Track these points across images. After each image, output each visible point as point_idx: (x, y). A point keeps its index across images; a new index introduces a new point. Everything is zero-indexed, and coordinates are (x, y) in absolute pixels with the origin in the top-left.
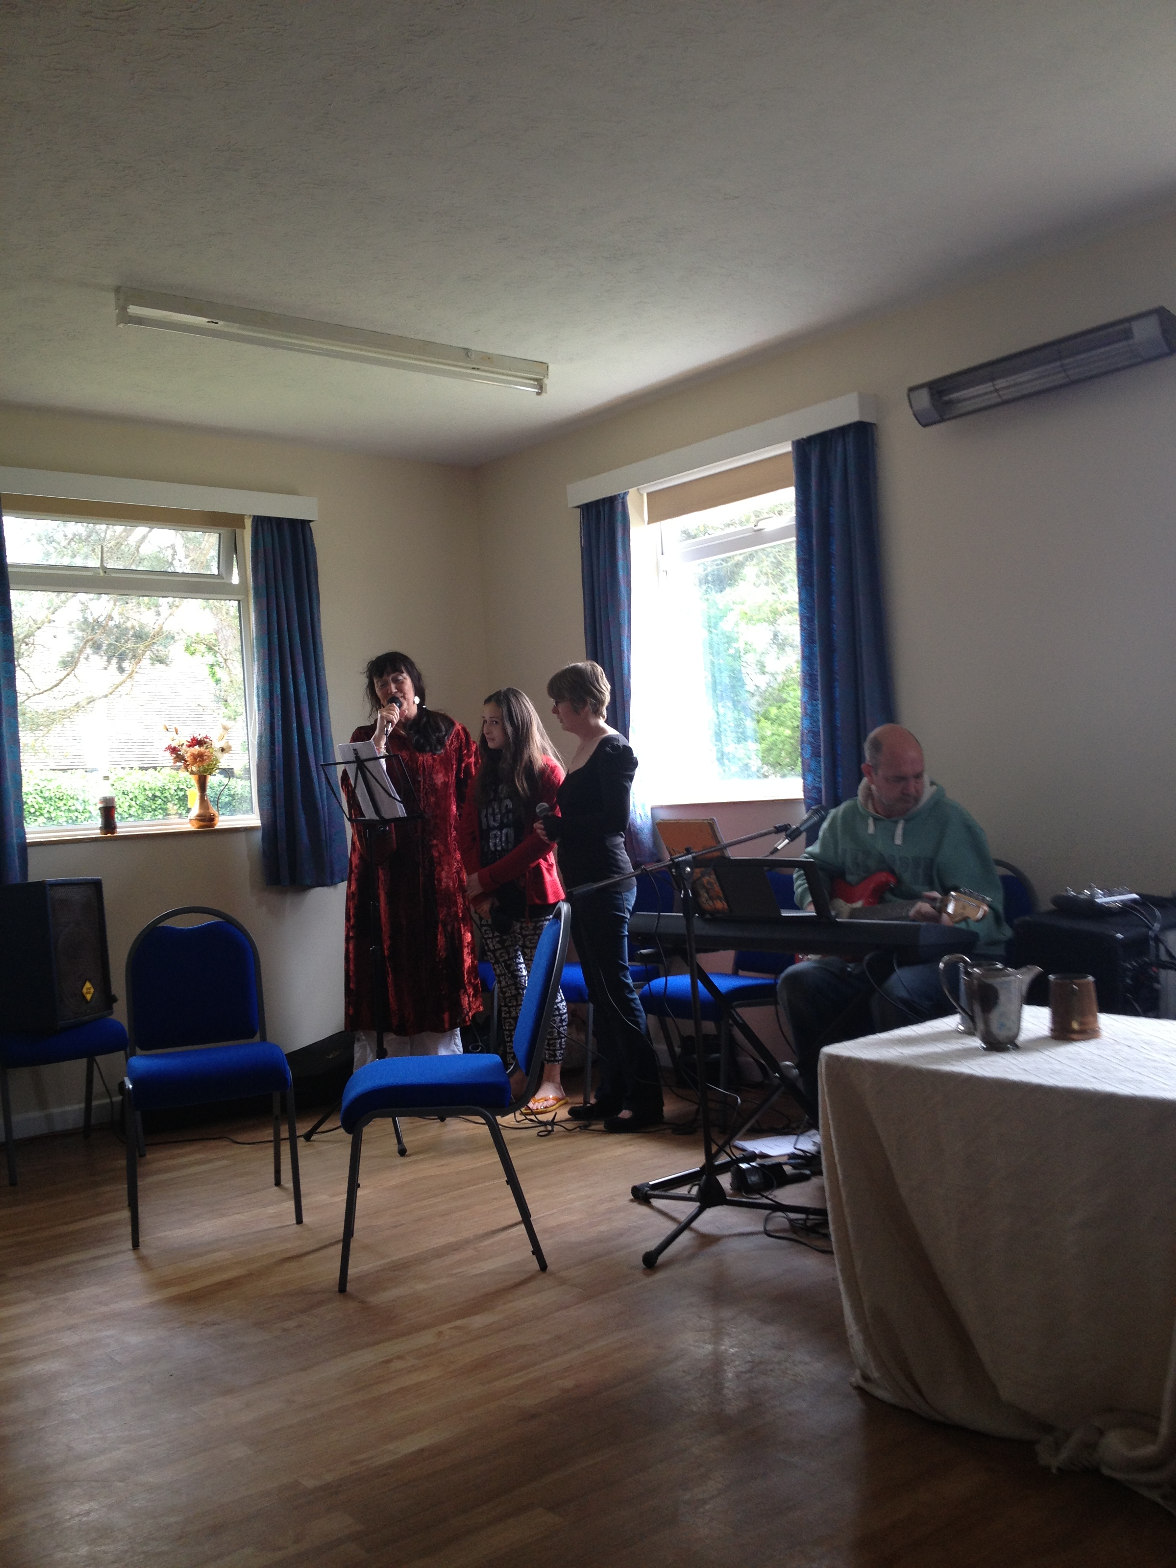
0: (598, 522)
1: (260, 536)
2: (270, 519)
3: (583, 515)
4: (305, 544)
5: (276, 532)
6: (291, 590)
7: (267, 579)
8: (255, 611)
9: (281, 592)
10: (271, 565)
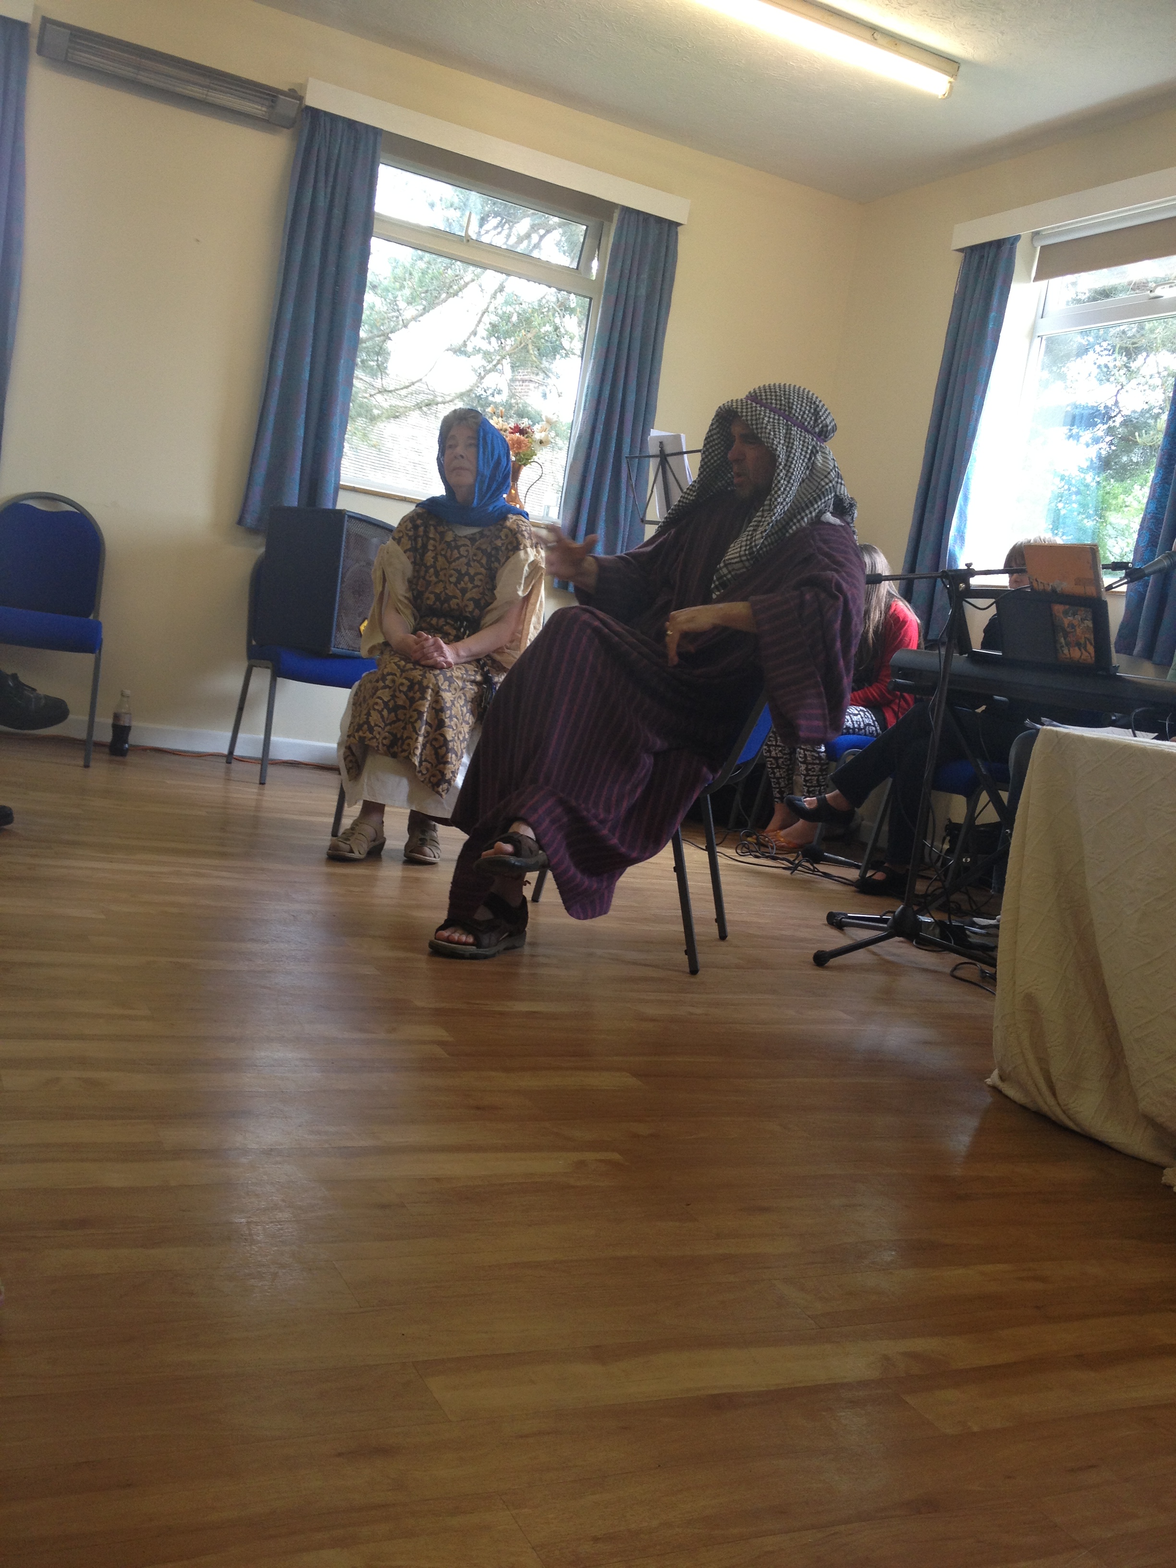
0: (978, 268)
1: (625, 228)
2: (638, 212)
3: (965, 261)
4: (667, 247)
5: (641, 229)
6: (643, 291)
7: (621, 276)
8: (602, 307)
9: (632, 293)
10: (629, 262)
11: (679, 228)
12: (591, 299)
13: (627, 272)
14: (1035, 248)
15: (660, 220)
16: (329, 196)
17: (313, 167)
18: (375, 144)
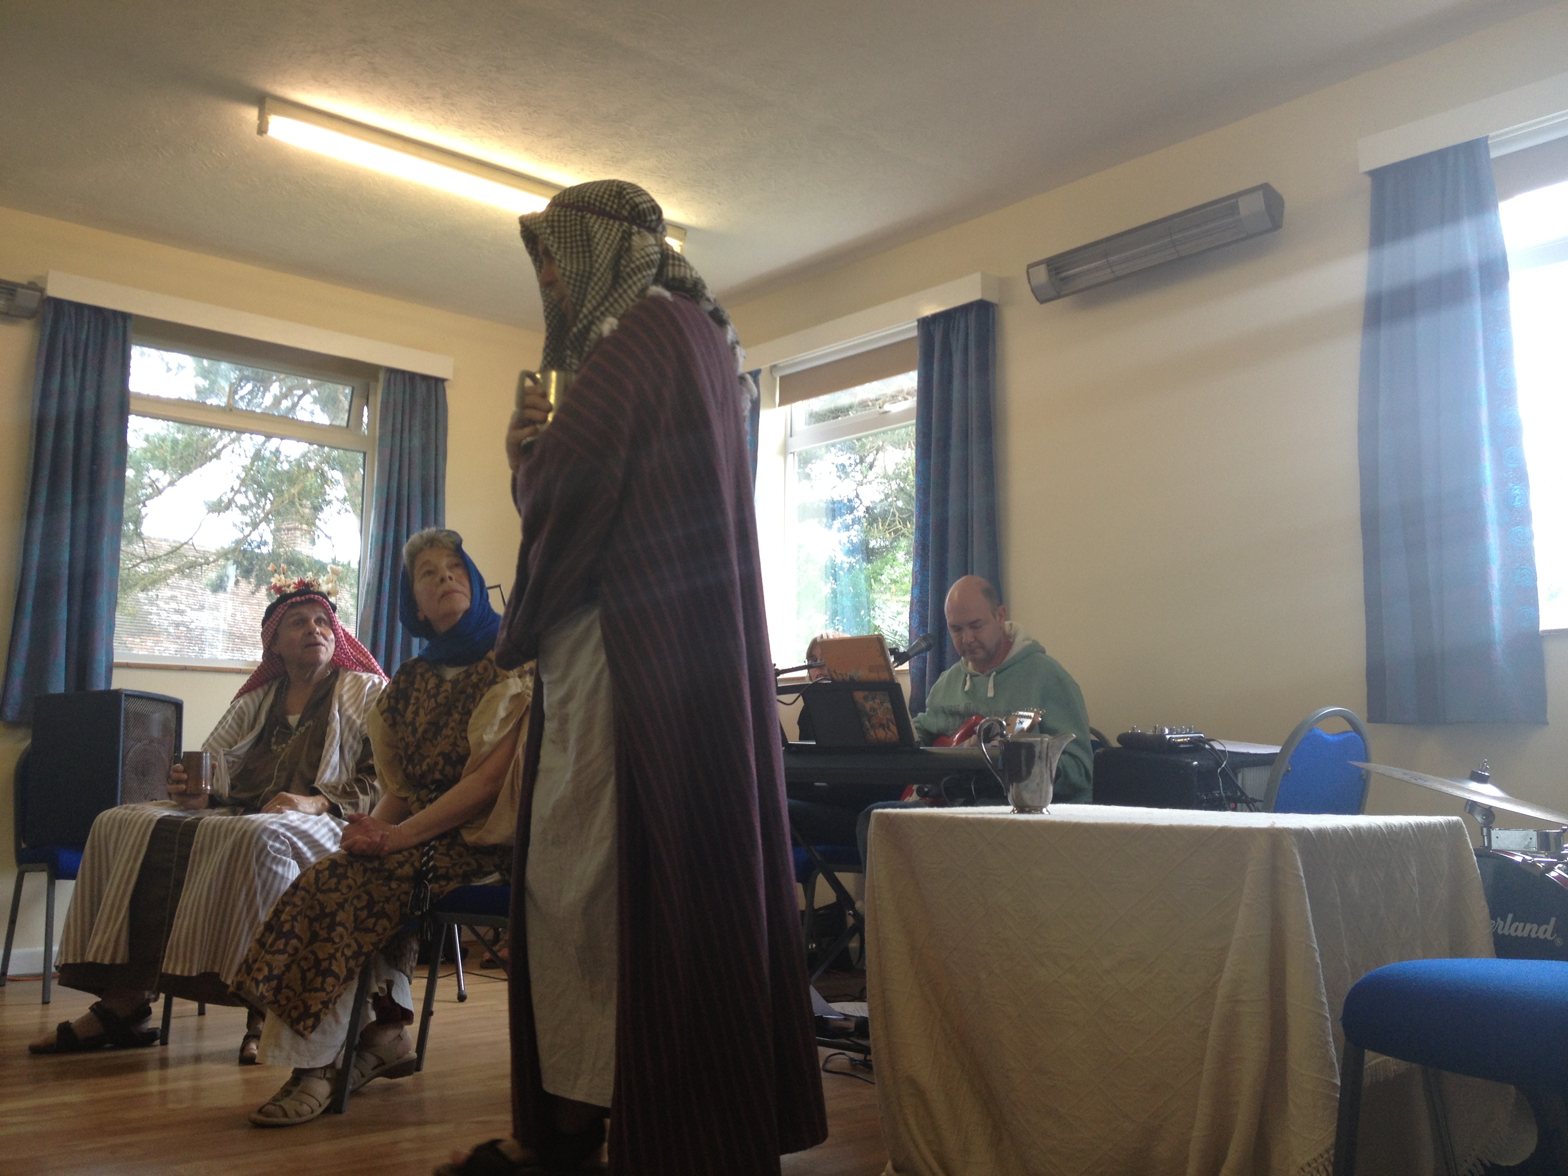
1: (392, 387)
2: (403, 373)
4: (437, 402)
5: (408, 385)
6: (417, 442)
7: (393, 431)
8: (378, 461)
9: (406, 444)
10: (399, 418)
11: (446, 384)
12: (365, 454)
13: (398, 426)
14: (775, 379)
15: (425, 378)
16: (78, 380)
17: (60, 353)
18: (125, 327)
